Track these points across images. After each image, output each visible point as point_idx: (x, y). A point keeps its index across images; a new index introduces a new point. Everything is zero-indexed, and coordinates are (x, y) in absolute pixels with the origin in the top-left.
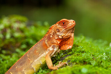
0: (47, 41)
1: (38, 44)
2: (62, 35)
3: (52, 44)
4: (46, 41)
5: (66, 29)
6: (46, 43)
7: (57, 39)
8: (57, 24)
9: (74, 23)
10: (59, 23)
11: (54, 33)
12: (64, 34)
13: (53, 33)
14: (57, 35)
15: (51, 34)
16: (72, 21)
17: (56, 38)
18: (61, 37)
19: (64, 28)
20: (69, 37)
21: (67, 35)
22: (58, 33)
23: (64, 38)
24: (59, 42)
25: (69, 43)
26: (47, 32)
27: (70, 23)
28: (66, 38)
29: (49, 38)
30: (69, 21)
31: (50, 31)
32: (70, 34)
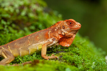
0: (50, 33)
1: (42, 32)
2: (66, 33)
3: (53, 37)
4: (49, 32)
5: (70, 29)
6: (49, 33)
7: (60, 34)
8: (65, 22)
9: (80, 27)
10: (67, 22)
12: (67, 33)
13: (59, 28)
14: (61, 30)
15: (56, 28)
16: (79, 24)
18: (64, 34)
19: (70, 27)
20: (71, 36)
21: (69, 34)
23: (66, 36)
24: (60, 37)
25: (68, 41)
26: (54, 25)
27: (76, 26)
28: (67, 36)
29: (53, 31)
30: (76, 23)
31: (56, 25)
32: (72, 34)
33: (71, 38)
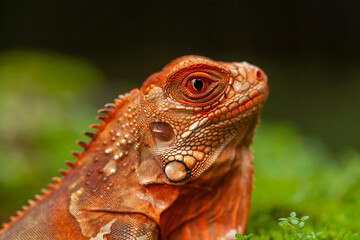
0: (82, 200)
2: (189, 160)
4: (73, 197)
5: (211, 121)
8: (156, 90)
10: (172, 84)
11: (137, 149)
12: (200, 155)
13: (127, 147)
14: (151, 157)
15: (111, 155)
17: (145, 181)
18: (181, 174)
19: (204, 112)
22: (161, 149)
23: (199, 179)
26: (87, 140)
29: (97, 182)
31: (105, 134)
32: (232, 154)
33: (234, 181)
